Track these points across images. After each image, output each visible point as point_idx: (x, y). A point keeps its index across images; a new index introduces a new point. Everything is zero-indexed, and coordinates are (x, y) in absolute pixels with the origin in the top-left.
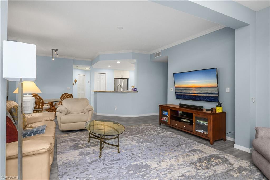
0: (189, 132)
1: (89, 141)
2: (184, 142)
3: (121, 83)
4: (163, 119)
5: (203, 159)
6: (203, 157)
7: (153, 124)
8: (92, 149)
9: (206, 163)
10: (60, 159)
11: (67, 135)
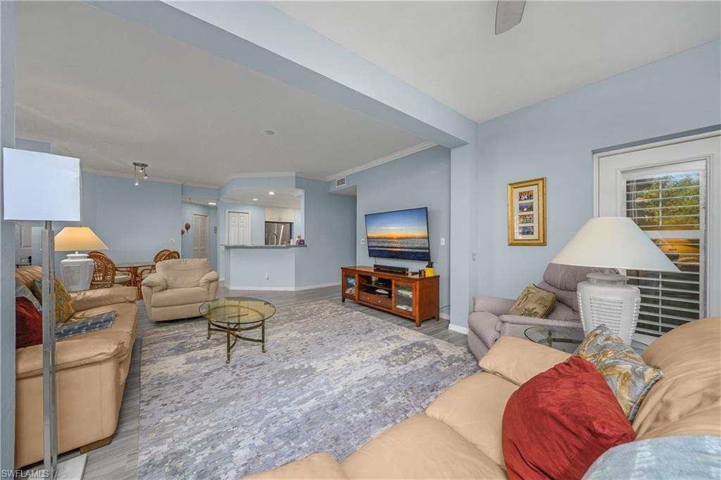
0: (386, 310)
1: (209, 335)
2: (376, 326)
3: (279, 230)
4: (348, 291)
5: (401, 350)
6: (402, 347)
7: (331, 301)
8: (213, 351)
9: (404, 355)
10: (147, 373)
11: (164, 329)
